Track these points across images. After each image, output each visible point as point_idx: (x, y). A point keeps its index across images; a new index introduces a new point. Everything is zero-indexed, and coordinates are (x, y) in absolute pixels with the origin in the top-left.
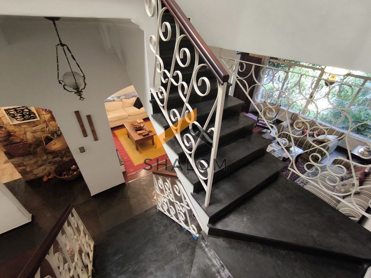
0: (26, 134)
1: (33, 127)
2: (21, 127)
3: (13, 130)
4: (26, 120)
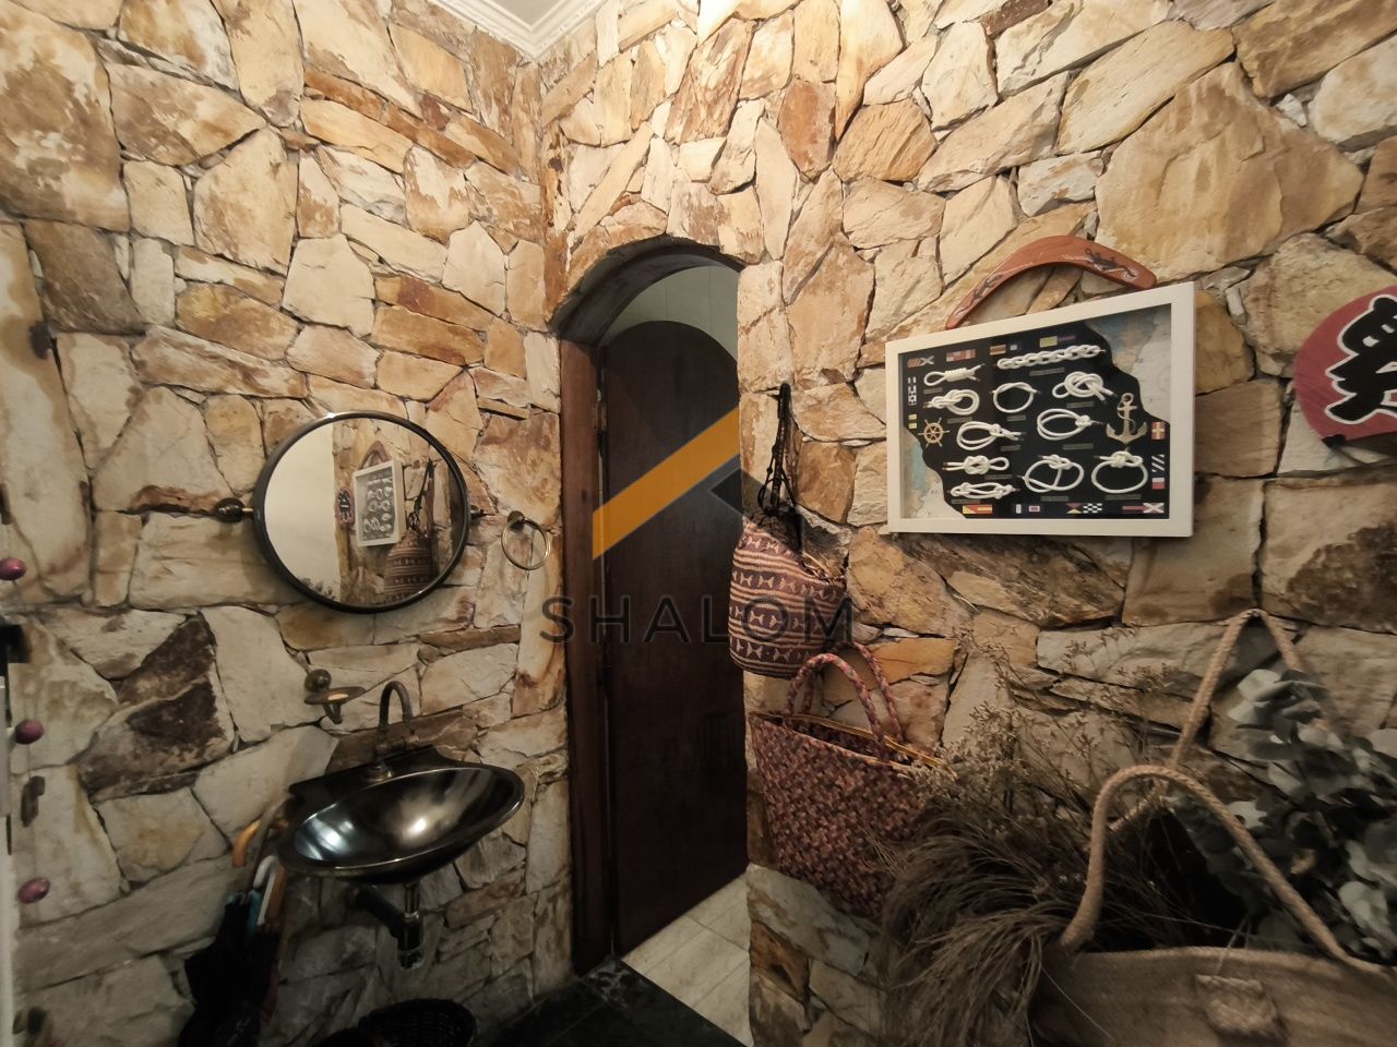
0: (952, 688)
1: (1053, 625)
2: (950, 590)
3: (881, 605)
4: (1026, 515)
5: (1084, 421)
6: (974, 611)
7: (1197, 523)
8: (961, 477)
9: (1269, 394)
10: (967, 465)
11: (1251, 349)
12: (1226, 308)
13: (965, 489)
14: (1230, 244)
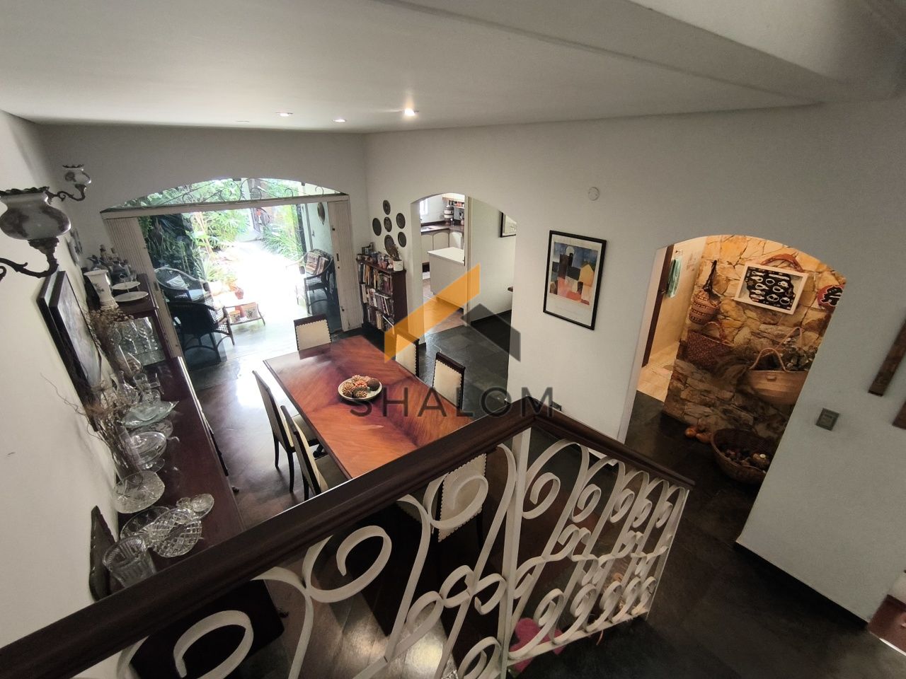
0: (739, 331)
2: (744, 313)
3: (727, 312)
4: (765, 303)
5: (782, 291)
6: (749, 317)
7: (795, 313)
8: (754, 293)
9: (814, 295)
10: (757, 292)
11: (814, 286)
12: (813, 278)
13: (754, 296)
14: (818, 268)
